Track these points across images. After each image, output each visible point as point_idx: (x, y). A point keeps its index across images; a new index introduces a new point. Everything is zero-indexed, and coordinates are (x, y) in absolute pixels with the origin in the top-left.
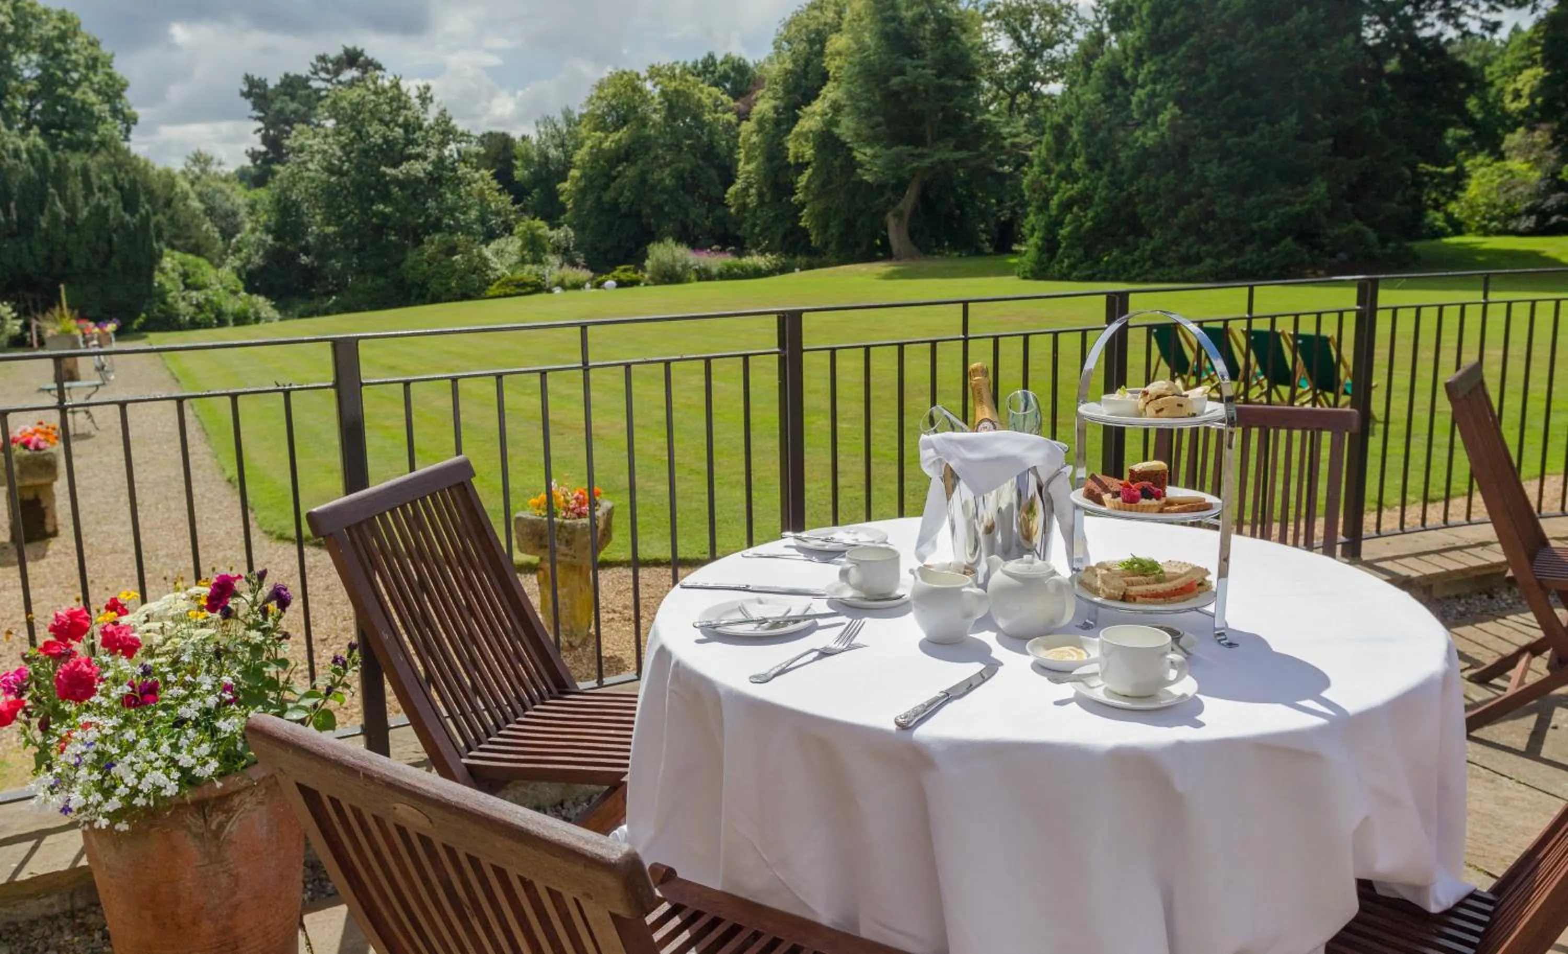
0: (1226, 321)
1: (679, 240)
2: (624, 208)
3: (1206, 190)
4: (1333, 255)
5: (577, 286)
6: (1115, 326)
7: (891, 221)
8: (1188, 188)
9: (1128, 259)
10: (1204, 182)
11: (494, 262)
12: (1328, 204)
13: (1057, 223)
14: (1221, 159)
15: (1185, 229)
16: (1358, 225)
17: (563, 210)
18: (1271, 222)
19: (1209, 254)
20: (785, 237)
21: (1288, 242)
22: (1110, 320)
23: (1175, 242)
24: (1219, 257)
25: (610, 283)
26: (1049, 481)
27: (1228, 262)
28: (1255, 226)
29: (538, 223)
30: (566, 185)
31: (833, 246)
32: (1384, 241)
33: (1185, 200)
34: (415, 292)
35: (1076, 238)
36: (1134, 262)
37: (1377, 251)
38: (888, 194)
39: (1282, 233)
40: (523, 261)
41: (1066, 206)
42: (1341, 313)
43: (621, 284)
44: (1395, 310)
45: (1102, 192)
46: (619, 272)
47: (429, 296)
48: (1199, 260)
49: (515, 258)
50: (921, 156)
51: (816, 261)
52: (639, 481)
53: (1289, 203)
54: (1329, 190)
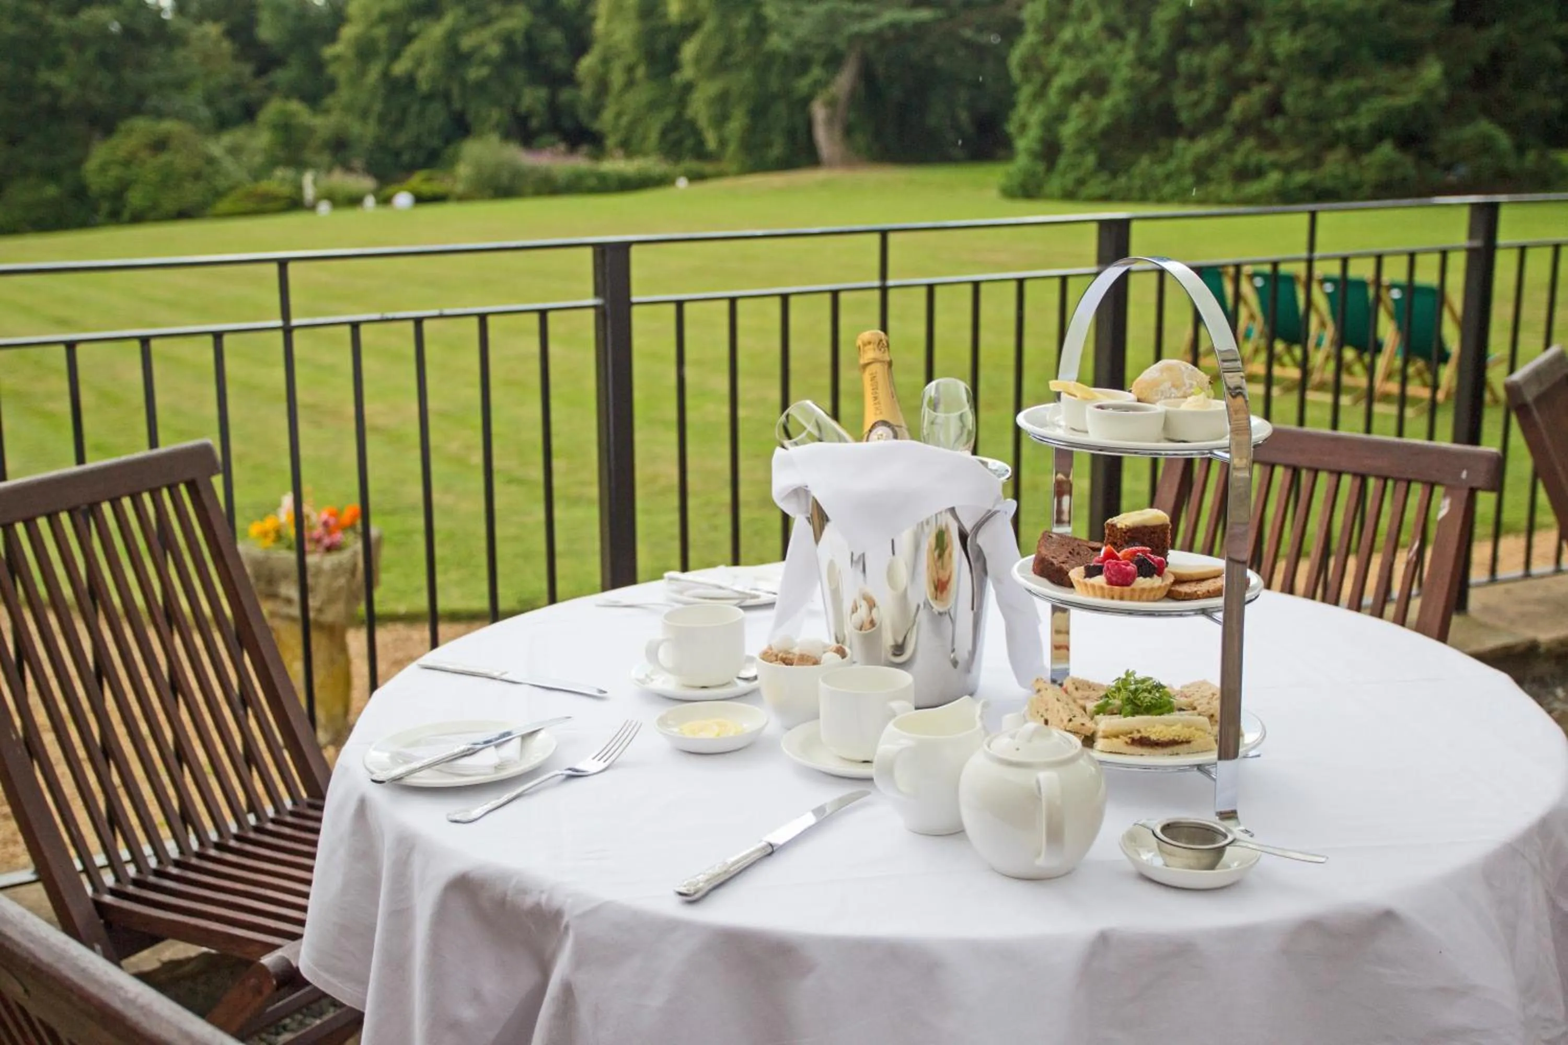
0: (1275, 264)
1: (507, 136)
2: (424, 86)
3: (1273, 73)
4: (1448, 168)
5: (355, 201)
6: (1113, 273)
7: (819, 112)
8: (1248, 67)
9: (1159, 171)
10: (1271, 61)
11: (228, 163)
12: (1443, 94)
13: (1060, 117)
14: (1295, 29)
15: (1241, 130)
16: (1485, 126)
17: (331, 86)
18: (1364, 119)
19: (1275, 165)
20: (664, 133)
21: (1386, 150)
22: (1104, 260)
23: (1229, 148)
24: (1288, 169)
25: (403, 199)
26: (978, 527)
27: (1301, 177)
28: (1340, 125)
29: (294, 105)
30: (338, 48)
31: (732, 147)
32: (1520, 149)
33: (1241, 85)
34: (105, 206)
35: (1088, 140)
36: (1168, 177)
37: (1511, 164)
38: (816, 72)
39: (1379, 134)
40: (273, 163)
41: (1073, 93)
42: (1444, 253)
43: (420, 199)
44: (1523, 249)
45: (1125, 73)
46: (417, 180)
47: (126, 215)
48: (1259, 173)
49: (258, 159)
50: (864, 16)
51: (708, 168)
52: (437, 497)
53: (1390, 92)
54: (1447, 74)
